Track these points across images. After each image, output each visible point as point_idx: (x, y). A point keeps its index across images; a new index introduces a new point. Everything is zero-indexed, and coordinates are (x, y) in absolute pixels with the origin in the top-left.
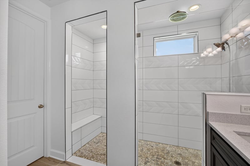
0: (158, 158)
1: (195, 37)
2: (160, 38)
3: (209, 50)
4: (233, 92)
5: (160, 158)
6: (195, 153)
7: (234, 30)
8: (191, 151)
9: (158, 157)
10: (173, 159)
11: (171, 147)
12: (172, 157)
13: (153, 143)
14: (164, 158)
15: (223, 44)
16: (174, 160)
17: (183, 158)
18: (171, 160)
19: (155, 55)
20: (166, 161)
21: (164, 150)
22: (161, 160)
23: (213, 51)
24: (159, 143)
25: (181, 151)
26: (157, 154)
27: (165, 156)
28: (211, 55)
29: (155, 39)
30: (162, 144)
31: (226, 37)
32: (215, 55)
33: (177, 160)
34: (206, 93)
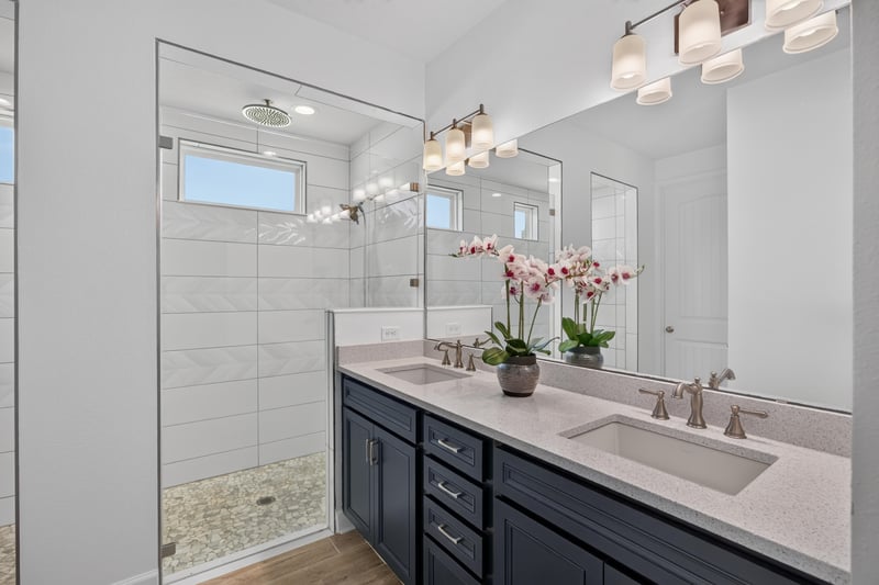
0: (210, 516)
1: (298, 170)
2: (201, 145)
3: (327, 210)
4: (369, 306)
5: (215, 511)
6: (301, 464)
7: (372, 188)
8: (292, 463)
9: (209, 513)
10: (252, 498)
11: (239, 476)
12: (248, 494)
13: (179, 489)
14: (228, 507)
15: (356, 209)
16: (254, 499)
17: (275, 486)
18: (248, 503)
19: (181, 199)
20: (233, 510)
21: (222, 491)
22: (219, 516)
23: (333, 214)
24: (199, 481)
25: (268, 473)
26: (202, 507)
27: (229, 503)
28: (327, 220)
29: (182, 142)
30: (210, 478)
31: (359, 195)
32: (335, 222)
33: (264, 496)
34: (335, 311)
